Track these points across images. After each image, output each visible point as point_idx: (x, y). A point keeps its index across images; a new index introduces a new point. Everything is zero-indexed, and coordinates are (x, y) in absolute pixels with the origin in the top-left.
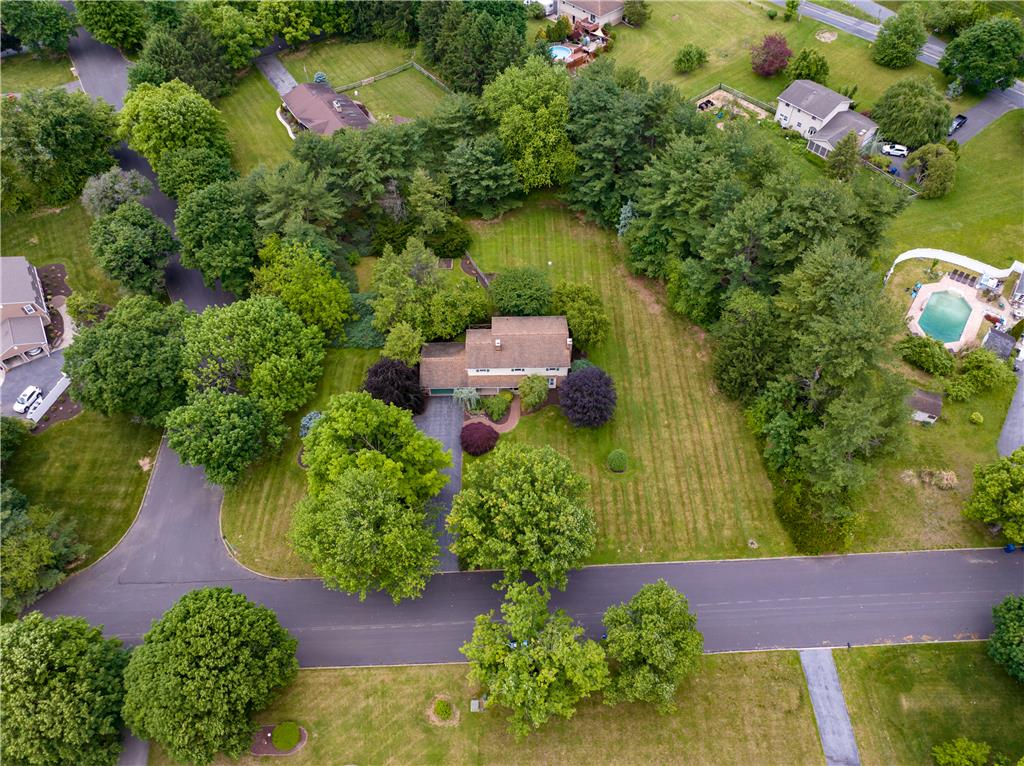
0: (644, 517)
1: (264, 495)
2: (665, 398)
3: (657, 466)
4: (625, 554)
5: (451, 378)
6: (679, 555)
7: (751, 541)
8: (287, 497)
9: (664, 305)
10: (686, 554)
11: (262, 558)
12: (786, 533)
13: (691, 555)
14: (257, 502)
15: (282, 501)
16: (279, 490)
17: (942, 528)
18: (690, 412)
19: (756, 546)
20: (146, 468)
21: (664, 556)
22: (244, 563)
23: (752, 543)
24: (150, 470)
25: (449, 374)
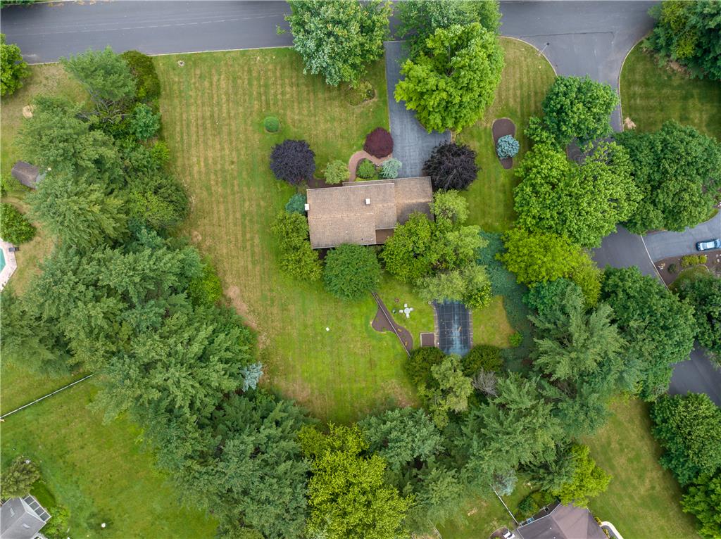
0: (255, 83)
1: (533, 99)
2: (232, 190)
3: (243, 126)
4: (270, 55)
5: (406, 187)
6: (233, 54)
7: (182, 65)
8: (515, 95)
9: (224, 296)
10: (228, 56)
11: (520, 51)
12: (156, 72)
13: (224, 55)
14: (536, 93)
15: (518, 92)
16: (522, 103)
17: (47, 79)
18: (213, 177)
19: (179, 62)
20: (628, 120)
21: (243, 54)
22: (532, 48)
23: (181, 63)
24: (624, 118)
25: (408, 189)
